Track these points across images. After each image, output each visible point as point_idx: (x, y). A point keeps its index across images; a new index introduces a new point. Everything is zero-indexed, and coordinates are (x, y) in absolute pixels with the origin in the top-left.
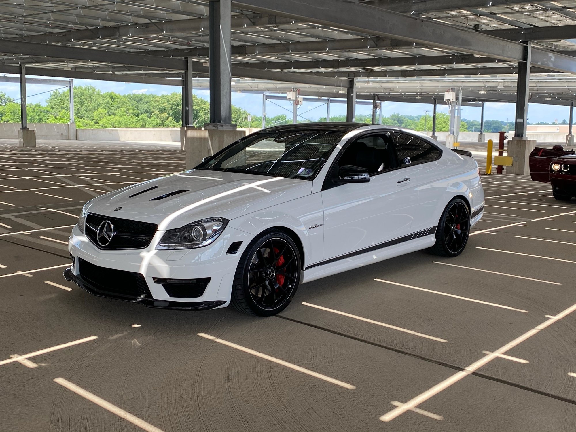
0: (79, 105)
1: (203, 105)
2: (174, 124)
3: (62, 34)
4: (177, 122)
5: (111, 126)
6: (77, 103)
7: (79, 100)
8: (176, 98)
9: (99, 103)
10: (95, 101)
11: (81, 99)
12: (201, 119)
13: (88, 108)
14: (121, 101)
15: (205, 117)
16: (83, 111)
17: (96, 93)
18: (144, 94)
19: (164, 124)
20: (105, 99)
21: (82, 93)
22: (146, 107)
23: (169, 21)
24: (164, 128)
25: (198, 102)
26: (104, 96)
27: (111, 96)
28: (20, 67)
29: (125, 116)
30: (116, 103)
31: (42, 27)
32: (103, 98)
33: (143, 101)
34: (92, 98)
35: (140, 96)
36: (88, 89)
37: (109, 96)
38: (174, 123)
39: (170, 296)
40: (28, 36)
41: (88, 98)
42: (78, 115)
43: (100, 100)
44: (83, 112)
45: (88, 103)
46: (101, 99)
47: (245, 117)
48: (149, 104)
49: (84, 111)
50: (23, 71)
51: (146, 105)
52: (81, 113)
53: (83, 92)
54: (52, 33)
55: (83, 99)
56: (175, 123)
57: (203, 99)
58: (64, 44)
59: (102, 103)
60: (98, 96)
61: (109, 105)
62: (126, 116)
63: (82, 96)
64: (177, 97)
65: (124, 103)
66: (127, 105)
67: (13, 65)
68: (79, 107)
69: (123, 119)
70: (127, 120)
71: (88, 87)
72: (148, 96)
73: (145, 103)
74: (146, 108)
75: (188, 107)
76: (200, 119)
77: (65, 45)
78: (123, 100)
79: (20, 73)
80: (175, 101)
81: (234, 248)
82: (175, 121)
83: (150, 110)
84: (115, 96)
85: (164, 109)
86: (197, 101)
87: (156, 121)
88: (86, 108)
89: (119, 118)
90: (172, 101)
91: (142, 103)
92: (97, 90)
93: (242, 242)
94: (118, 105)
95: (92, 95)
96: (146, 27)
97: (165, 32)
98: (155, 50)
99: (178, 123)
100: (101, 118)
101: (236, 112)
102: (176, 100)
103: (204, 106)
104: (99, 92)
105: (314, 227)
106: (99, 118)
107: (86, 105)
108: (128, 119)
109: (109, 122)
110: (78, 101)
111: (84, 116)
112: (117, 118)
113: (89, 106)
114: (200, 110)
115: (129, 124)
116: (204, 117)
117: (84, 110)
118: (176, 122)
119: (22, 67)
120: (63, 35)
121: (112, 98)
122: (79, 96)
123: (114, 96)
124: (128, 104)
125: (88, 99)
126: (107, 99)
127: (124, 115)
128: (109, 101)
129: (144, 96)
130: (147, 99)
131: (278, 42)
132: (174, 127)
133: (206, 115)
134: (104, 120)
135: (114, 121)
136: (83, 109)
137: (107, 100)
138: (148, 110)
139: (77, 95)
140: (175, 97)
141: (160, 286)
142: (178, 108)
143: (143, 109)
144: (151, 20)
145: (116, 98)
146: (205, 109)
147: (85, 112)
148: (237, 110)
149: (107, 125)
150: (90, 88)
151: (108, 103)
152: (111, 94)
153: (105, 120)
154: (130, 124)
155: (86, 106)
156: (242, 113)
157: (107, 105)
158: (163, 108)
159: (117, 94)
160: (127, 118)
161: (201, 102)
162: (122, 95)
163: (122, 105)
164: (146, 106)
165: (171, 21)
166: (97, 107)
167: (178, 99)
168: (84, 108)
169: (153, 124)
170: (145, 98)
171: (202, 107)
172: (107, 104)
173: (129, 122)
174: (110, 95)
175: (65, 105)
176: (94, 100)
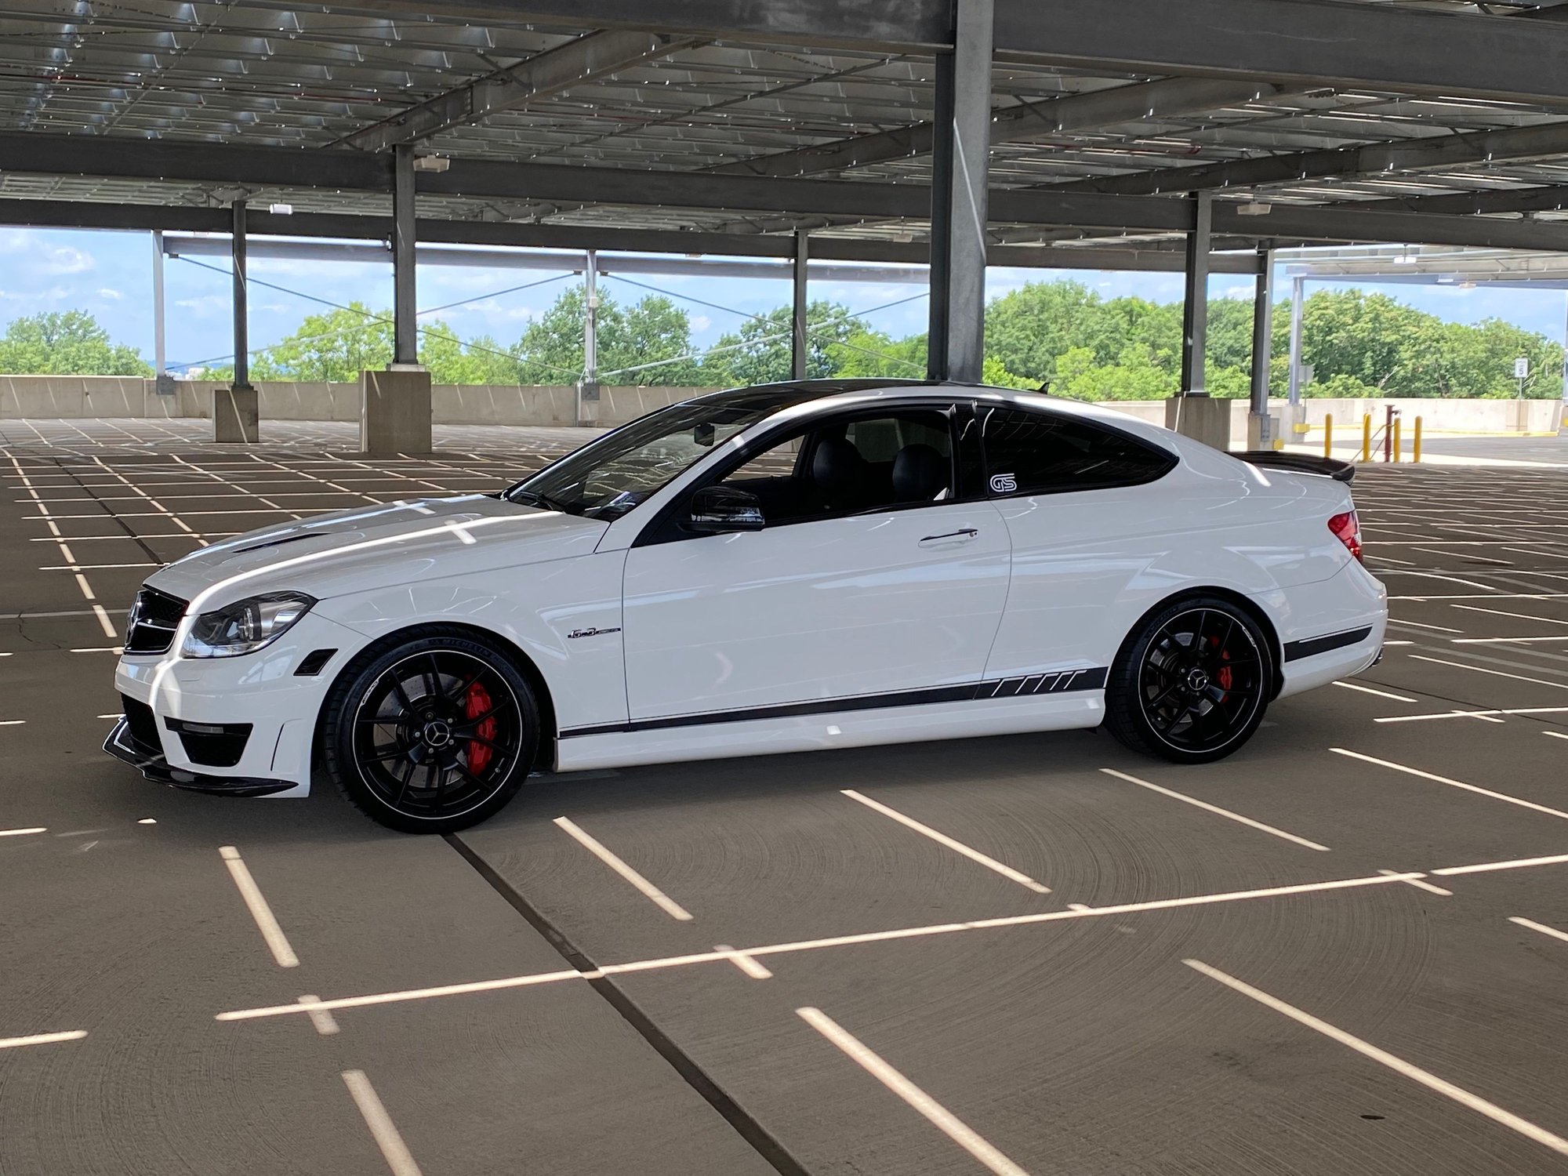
0: (1032, 338)
1: (1411, 328)
2: (1310, 389)
3: (831, 149)
4: (1322, 381)
5: (1102, 398)
6: (1028, 332)
7: (1034, 324)
8: (1326, 308)
9: (1089, 331)
10: (1081, 324)
11: (1039, 320)
12: (1402, 373)
13: (1059, 345)
14: (1154, 323)
15: (1414, 364)
16: (1043, 355)
17: (1084, 301)
18: (1230, 298)
19: (1281, 390)
20: (1109, 317)
21: (1044, 304)
22: (1230, 338)
23: (1069, 97)
24: (1278, 400)
25: (1397, 320)
26: (1107, 310)
27: (1128, 309)
28: (795, 239)
29: (1143, 368)
30: (1140, 327)
31: (774, 132)
32: (1104, 316)
33: (1224, 320)
34: (1072, 317)
35: (1216, 305)
36: (1064, 290)
37: (1123, 308)
38: (1310, 386)
39: (192, 761)
40: (762, 157)
41: (1062, 317)
42: (1029, 365)
43: (1093, 323)
44: (1044, 358)
45: (1061, 330)
46: (1097, 319)
47: (1552, 363)
48: (1240, 328)
49: (1047, 355)
50: (803, 249)
51: (1232, 333)
52: (1036, 359)
53: (1048, 298)
54: (809, 148)
55: (1048, 319)
56: (1317, 385)
57: (1412, 308)
58: (835, 174)
59: (1100, 331)
60: (1090, 309)
61: (1118, 336)
62: (1147, 366)
63: (1042, 312)
64: (1328, 304)
65: (1164, 329)
66: (1171, 334)
67: (776, 234)
68: (1034, 344)
69: (1139, 377)
70: (1150, 379)
71: (1065, 283)
72: (1241, 306)
73: (1230, 326)
74: (1231, 342)
75: (1191, 338)
76: (1398, 372)
77: (838, 177)
78: (1160, 318)
79: (795, 255)
80: (1319, 318)
81: (313, 663)
82: (1317, 378)
83: (1243, 347)
84: (1141, 307)
85: (1283, 342)
86: (1393, 314)
87: (1236, 380)
88: (1051, 345)
89: (1127, 373)
90: (1312, 318)
91: (1222, 326)
92: (1089, 292)
93: (337, 650)
94: (1145, 335)
95: (1074, 304)
96: (1016, 118)
97: (1060, 128)
98: (1115, 174)
99: (1323, 386)
100: (1078, 375)
101: (1523, 347)
102: (1323, 314)
103: (1415, 329)
104: (1093, 298)
105: (585, 634)
106: (1070, 375)
107: (1052, 338)
108: (1153, 374)
109: (1099, 386)
110: (1032, 325)
111: (1045, 369)
112: (1120, 374)
113: (1061, 339)
114: (1401, 344)
115: (1155, 392)
116: (1410, 367)
117: (1047, 351)
118: (1318, 381)
119: (800, 239)
120: (834, 152)
121: (1130, 313)
122: (1036, 312)
123: (1137, 309)
124: (1174, 331)
125: (1060, 321)
126: (1113, 317)
127: (1141, 364)
128: (1118, 324)
129: (1230, 306)
130: (1236, 315)
131: (1448, 131)
132: (1311, 397)
133: (1417, 358)
134: (1083, 380)
135: (1112, 382)
136: (1044, 349)
137: (1114, 321)
138: (1237, 346)
139: (1032, 309)
140: (1323, 305)
141: (175, 735)
142: (1328, 338)
143: (1223, 345)
144: (1023, 97)
145: (1143, 313)
146: (1417, 338)
147: (1047, 357)
148: (1526, 343)
149: (1089, 394)
150: (1068, 287)
151: (1116, 329)
152: (1129, 303)
153: (1086, 379)
154: (1158, 390)
155: (1053, 340)
156: (1543, 350)
157: (1112, 335)
158: (1282, 339)
159: (1147, 303)
160: (1148, 374)
161: (1406, 318)
162: (1163, 305)
163: (1157, 334)
164: (1229, 335)
165: (1075, 96)
166: (1083, 342)
167: (1330, 311)
168: (1047, 347)
169: (1225, 388)
170: (1232, 310)
171: (1408, 333)
172: (1112, 332)
173: (1155, 383)
174: (1126, 306)
175: (995, 336)
176: (1078, 322)
